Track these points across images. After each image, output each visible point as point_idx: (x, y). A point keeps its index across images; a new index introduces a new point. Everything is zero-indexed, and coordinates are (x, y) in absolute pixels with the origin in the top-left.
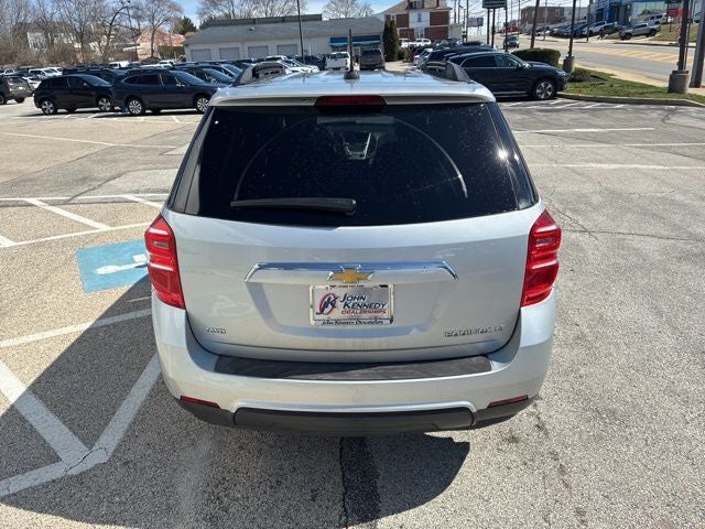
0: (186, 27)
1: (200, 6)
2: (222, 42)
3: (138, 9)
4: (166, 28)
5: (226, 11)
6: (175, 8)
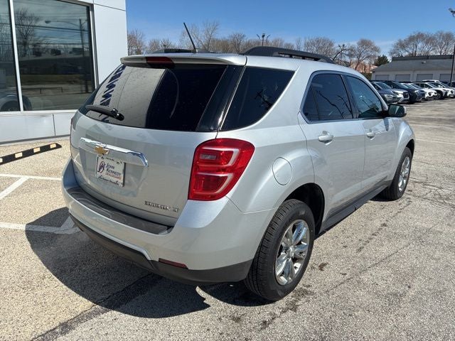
0: (382, 61)
1: (393, 48)
2: (396, 70)
3: (352, 50)
4: (367, 62)
5: (411, 52)
6: (376, 49)
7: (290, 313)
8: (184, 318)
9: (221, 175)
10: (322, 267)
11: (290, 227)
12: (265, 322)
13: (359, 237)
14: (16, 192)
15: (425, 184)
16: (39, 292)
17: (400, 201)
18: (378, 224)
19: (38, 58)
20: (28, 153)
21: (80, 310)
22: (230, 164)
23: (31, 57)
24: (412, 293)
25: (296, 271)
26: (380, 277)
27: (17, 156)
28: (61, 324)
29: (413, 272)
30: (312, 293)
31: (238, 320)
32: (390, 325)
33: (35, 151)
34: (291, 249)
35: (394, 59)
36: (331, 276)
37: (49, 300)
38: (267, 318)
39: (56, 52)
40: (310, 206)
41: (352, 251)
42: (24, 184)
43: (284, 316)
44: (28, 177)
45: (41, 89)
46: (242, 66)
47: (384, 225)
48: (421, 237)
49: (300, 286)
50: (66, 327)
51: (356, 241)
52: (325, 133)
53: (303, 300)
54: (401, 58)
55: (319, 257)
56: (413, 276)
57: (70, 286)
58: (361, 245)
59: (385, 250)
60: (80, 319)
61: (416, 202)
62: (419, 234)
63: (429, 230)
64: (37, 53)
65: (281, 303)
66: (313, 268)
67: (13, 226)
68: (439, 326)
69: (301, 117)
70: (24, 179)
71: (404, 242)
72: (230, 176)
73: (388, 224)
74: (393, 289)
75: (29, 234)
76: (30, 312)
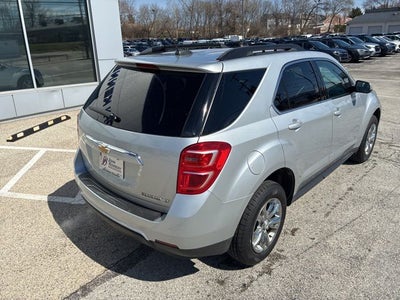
0: (356, 13)
3: (327, 4)
6: (350, 2)
7: (266, 276)
8: (178, 280)
9: (203, 174)
10: (293, 232)
11: (265, 206)
12: (244, 285)
13: (328, 202)
14: (37, 165)
15: (390, 145)
16: (62, 259)
17: (366, 164)
18: (344, 188)
19: (44, 28)
20: (44, 126)
21: (95, 274)
22: (211, 164)
23: (38, 27)
24: (371, 256)
25: (271, 239)
26: (344, 241)
27: (35, 129)
28: (82, 287)
29: (374, 236)
30: (285, 257)
31: (222, 283)
32: (350, 287)
33: (50, 123)
34: (266, 222)
35: (367, 11)
36: (301, 241)
37: (71, 266)
38: (247, 281)
39: (59, 22)
40: (282, 185)
41: (320, 216)
42: (43, 157)
43: (261, 279)
44: (46, 150)
45: (49, 57)
46: (219, 74)
47: (351, 189)
48: (382, 201)
49: (274, 250)
50: (85, 289)
51: (324, 206)
52: (295, 121)
53: (277, 264)
54: (374, 10)
55: (292, 223)
56: (374, 240)
57: (86, 252)
58: (329, 209)
59: (350, 214)
60: (96, 282)
61: (381, 164)
62: (381, 197)
63: (390, 193)
64: (44, 24)
65: (258, 267)
66: (286, 233)
67: (38, 197)
68: (393, 287)
69: (272, 110)
70: (43, 151)
71: (367, 206)
72: (211, 174)
73: (354, 188)
74: (355, 253)
75: (51, 204)
76: (56, 277)
